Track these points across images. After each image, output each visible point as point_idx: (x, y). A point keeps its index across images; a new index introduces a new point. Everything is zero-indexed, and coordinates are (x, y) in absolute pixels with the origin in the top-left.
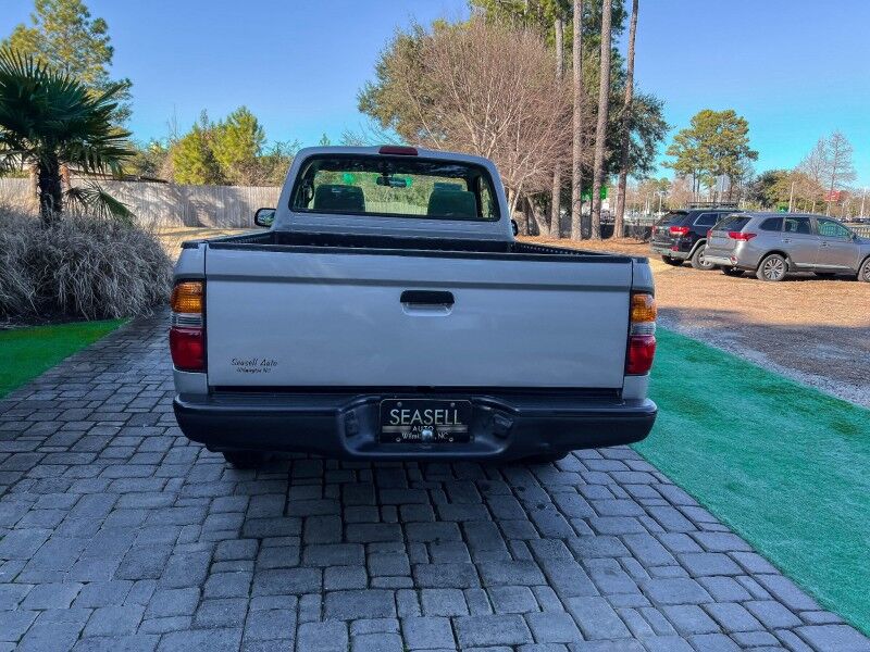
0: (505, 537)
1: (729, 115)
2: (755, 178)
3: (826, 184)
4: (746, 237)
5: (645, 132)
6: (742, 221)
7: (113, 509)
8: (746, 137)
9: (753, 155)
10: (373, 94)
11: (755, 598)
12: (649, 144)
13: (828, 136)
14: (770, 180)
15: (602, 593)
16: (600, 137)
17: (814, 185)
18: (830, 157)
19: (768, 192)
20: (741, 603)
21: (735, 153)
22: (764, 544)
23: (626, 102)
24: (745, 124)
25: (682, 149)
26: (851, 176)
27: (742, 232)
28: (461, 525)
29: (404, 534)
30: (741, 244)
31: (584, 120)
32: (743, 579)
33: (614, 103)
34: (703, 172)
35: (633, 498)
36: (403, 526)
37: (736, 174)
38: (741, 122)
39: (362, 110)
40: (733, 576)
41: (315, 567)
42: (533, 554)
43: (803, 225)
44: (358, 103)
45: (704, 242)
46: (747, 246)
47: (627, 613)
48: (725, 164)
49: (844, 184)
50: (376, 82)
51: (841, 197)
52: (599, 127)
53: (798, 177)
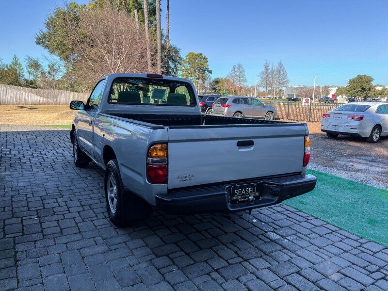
0: (255, 235)
1: (200, 55)
2: (211, 81)
3: (237, 84)
4: (228, 106)
5: (174, 61)
6: (225, 100)
7: (83, 258)
8: (207, 64)
9: (210, 72)
10: (44, 36)
11: (343, 239)
12: (175, 65)
13: (236, 65)
14: (217, 82)
15: (302, 248)
16: (159, 62)
17: (233, 84)
18: (238, 73)
19: (216, 87)
20: (341, 241)
21: (203, 71)
22: (328, 221)
23: (167, 48)
24: (206, 59)
25: (183, 68)
26: (245, 81)
27: (227, 104)
28: (235, 233)
29: (219, 240)
30: (226, 109)
31: (152, 56)
32: (333, 233)
33: (163, 48)
34: (192, 78)
35: (279, 212)
36: (216, 238)
37: (205, 79)
38: (205, 58)
39: (38, 43)
40: (331, 233)
41: (201, 261)
42: (264, 241)
43: (246, 101)
44: (36, 40)
45: (211, 108)
46: (228, 110)
47: (316, 252)
48: (200, 75)
49: (243, 84)
50: (45, 30)
51: (241, 88)
52: (158, 59)
53: (227, 81)
